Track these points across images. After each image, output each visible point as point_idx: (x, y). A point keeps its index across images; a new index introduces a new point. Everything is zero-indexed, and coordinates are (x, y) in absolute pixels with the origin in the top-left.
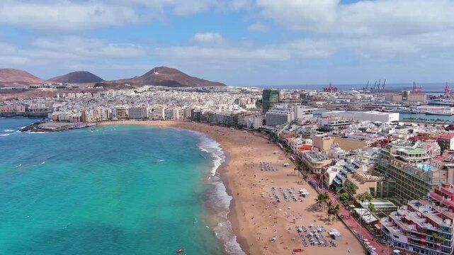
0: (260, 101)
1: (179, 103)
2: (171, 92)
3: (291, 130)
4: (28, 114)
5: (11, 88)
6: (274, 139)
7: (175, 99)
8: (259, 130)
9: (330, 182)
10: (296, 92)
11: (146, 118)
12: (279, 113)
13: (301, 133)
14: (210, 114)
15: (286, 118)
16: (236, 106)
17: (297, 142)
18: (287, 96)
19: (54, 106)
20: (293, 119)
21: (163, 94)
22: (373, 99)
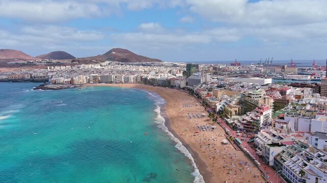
0: (185, 72)
1: (132, 73)
2: (124, 65)
3: (202, 87)
4: (33, 80)
5: (14, 62)
6: (192, 92)
7: (128, 70)
8: (184, 89)
9: (217, 110)
10: (211, 66)
11: (111, 82)
12: (196, 78)
13: (207, 88)
14: (153, 80)
15: (200, 81)
16: (169, 75)
17: (204, 94)
18: (204, 69)
19: (49, 74)
20: (204, 81)
21: (120, 68)
22: (262, 71)
